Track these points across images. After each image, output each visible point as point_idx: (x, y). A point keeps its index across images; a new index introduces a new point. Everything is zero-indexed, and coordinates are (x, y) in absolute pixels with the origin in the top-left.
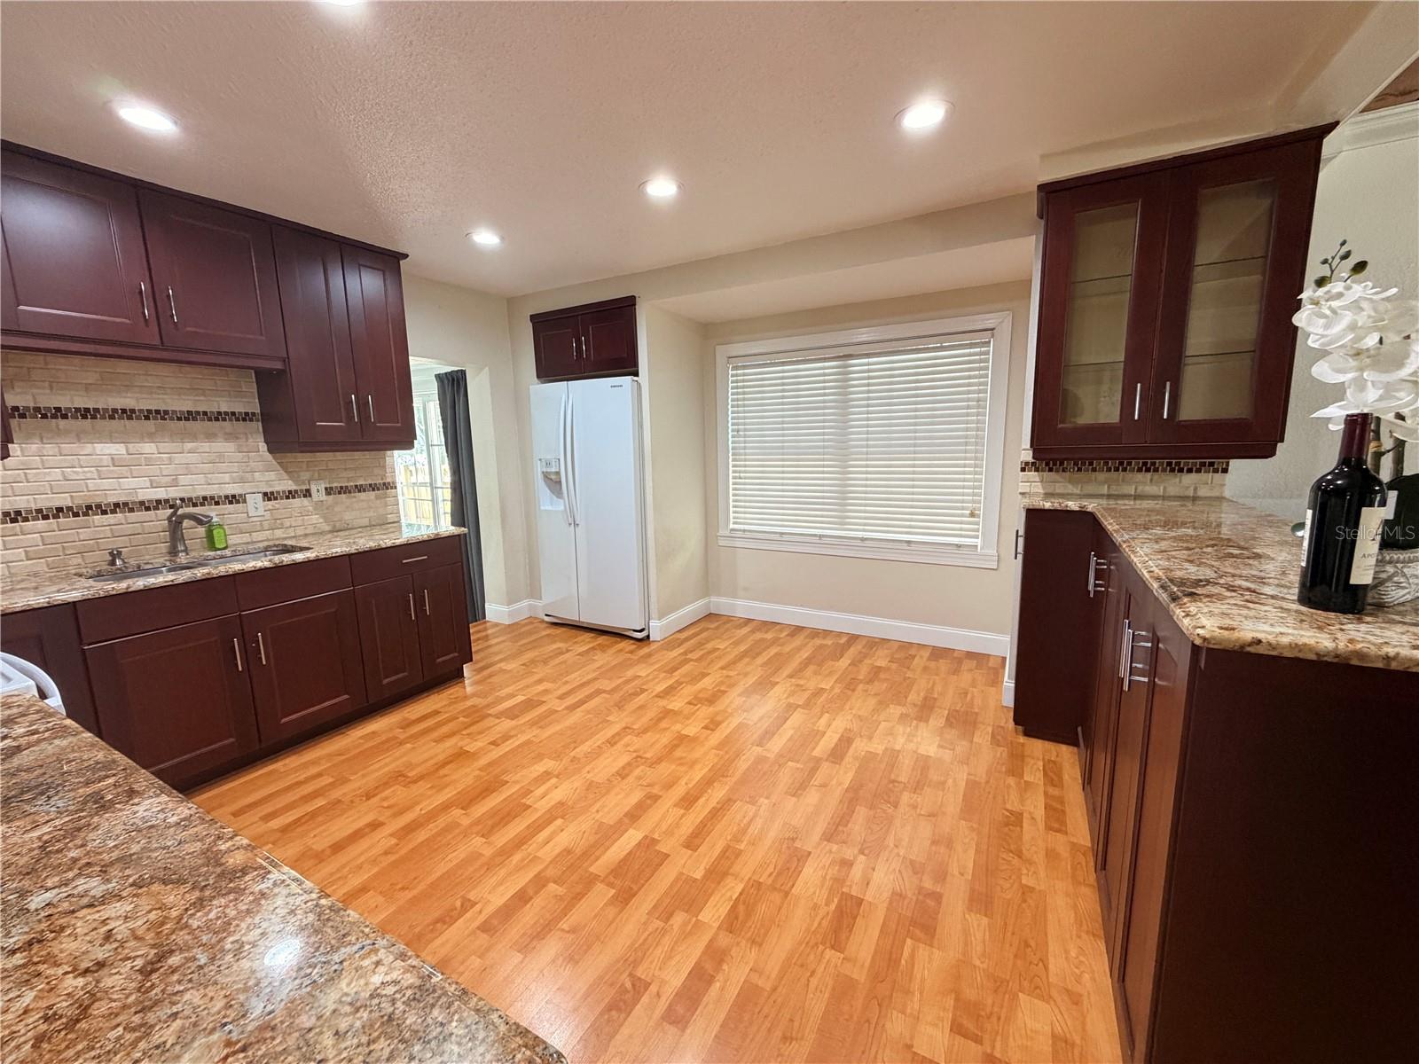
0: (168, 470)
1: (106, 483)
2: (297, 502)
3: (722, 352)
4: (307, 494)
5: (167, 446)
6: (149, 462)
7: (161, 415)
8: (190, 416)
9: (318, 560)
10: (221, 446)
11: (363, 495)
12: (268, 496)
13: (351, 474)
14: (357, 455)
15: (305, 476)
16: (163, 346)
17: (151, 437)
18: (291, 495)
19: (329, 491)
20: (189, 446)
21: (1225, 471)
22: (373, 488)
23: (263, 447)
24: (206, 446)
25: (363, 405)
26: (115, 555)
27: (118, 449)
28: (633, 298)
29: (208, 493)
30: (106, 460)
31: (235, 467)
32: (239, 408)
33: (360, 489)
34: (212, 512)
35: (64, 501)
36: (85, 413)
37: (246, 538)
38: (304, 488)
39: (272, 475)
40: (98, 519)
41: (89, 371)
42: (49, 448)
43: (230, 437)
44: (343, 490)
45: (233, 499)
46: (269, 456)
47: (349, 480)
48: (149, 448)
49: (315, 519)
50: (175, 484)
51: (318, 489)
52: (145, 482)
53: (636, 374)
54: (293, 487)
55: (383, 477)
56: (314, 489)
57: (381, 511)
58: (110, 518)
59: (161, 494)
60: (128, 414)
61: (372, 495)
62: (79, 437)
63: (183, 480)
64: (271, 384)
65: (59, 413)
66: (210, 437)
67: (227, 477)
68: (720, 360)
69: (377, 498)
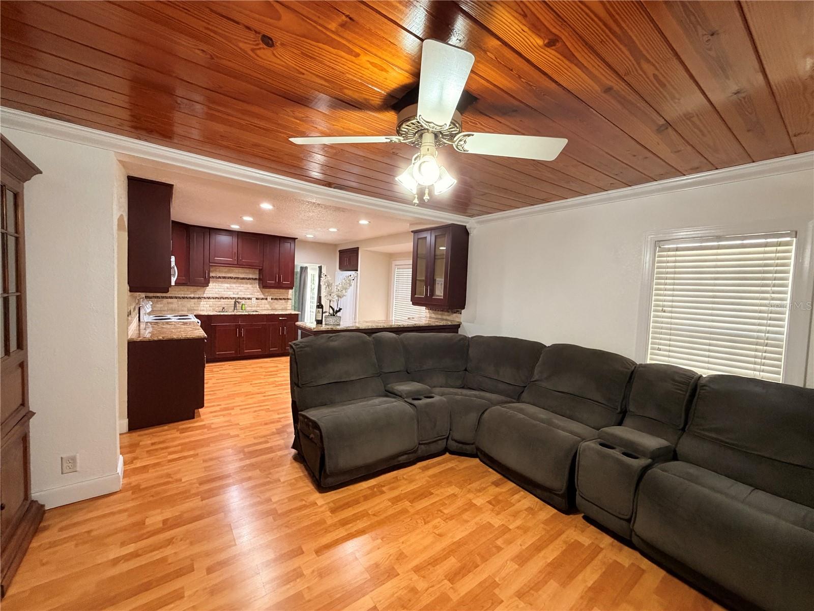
0: (237, 291)
1: (224, 293)
2: (264, 301)
3: (394, 263)
4: (266, 299)
5: (237, 285)
6: (233, 289)
7: (238, 278)
8: (243, 279)
9: (258, 315)
10: (249, 286)
11: (281, 301)
12: (257, 299)
13: (279, 295)
14: (281, 290)
15: (267, 294)
16: (237, 264)
17: (235, 283)
18: (262, 299)
19: (272, 299)
20: (242, 285)
21: (461, 314)
22: (284, 299)
23: (258, 286)
24: (245, 286)
25: (279, 278)
26: (224, 308)
27: (228, 285)
28: (358, 248)
29: (244, 297)
30: (226, 288)
31: (251, 291)
32: (254, 277)
33: (280, 299)
34: (243, 302)
35: (217, 296)
36: (224, 278)
37: (250, 308)
38: (266, 297)
39: (258, 294)
40: (222, 300)
41: (226, 269)
42: (217, 285)
43: (251, 284)
44: (276, 299)
45: (249, 299)
46: (259, 289)
47: (278, 296)
48: (234, 285)
49: (267, 306)
50: (237, 294)
51: (269, 298)
52: (232, 293)
53: (357, 270)
54: (263, 297)
55: (288, 296)
56: (268, 298)
57: (285, 306)
58: (224, 300)
59: (235, 296)
60: (231, 278)
61: (284, 301)
62: (222, 282)
63: (239, 293)
64: (261, 271)
65: (220, 277)
66: (247, 284)
67: (248, 293)
68: (393, 265)
69: (285, 302)
